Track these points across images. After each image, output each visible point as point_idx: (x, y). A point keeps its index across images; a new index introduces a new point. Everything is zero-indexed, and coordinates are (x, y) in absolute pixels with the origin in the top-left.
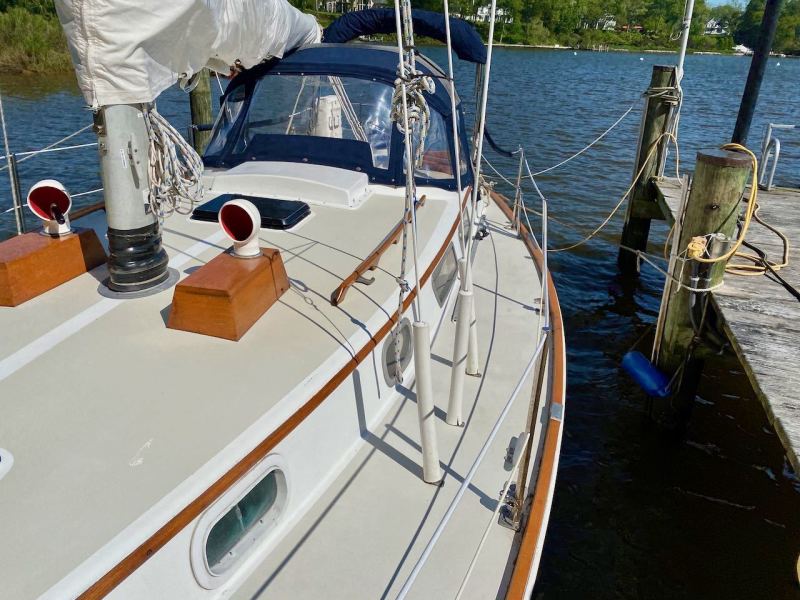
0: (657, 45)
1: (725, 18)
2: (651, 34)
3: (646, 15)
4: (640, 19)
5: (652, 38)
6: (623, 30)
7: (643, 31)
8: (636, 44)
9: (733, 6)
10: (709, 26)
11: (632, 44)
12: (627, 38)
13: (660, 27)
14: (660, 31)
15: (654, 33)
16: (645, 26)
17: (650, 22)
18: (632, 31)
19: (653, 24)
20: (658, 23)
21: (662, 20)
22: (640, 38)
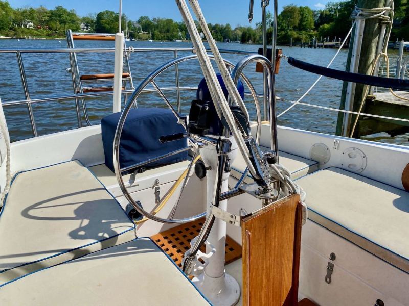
0: (60, 36)
1: (88, 23)
2: (55, 30)
3: (49, 20)
4: (47, 22)
5: (56, 32)
6: (39, 28)
7: (50, 29)
8: (48, 35)
9: (90, 17)
11: (46, 35)
12: (43, 32)
13: (59, 27)
14: (59, 29)
15: (56, 30)
16: (50, 26)
17: (53, 24)
18: (44, 28)
19: (54, 25)
20: (56, 25)
21: (58, 23)
22: (50, 32)
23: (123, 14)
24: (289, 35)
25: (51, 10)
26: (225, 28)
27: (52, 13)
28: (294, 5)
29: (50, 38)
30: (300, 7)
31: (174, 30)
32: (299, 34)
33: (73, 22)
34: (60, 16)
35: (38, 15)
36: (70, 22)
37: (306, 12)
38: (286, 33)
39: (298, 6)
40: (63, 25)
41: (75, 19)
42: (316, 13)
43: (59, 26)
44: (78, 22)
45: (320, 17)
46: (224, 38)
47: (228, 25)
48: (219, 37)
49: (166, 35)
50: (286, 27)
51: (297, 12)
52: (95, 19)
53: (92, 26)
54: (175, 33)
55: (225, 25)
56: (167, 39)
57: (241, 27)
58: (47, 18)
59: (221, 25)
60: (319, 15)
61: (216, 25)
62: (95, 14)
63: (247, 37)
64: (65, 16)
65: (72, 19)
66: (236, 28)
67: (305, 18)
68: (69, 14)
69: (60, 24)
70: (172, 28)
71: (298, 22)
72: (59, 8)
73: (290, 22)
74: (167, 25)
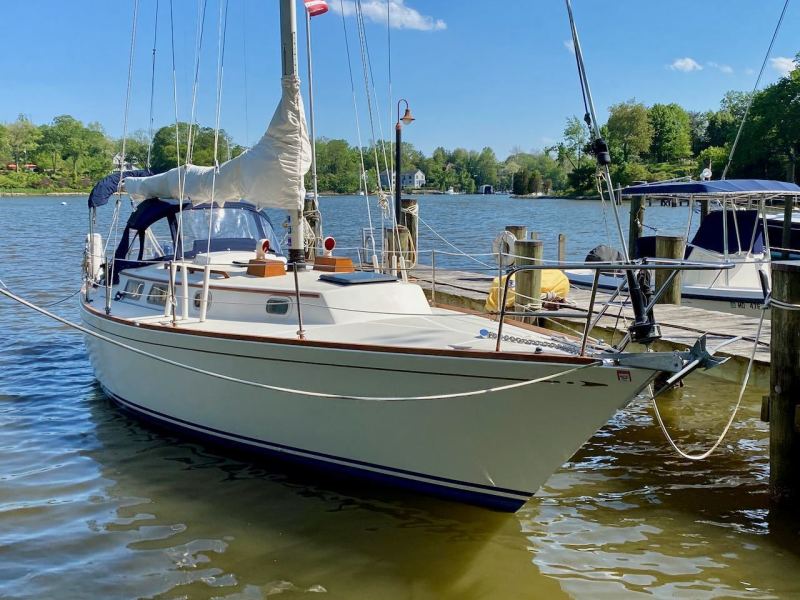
0: (61, 187)
1: (132, 153)
2: (49, 174)
3: (39, 150)
4: (31, 155)
5: (53, 178)
6: (11, 169)
7: (38, 170)
8: (34, 186)
9: (137, 140)
10: (115, 162)
11: (28, 186)
12: (19, 179)
13: (58, 166)
14: (61, 170)
15: (53, 172)
16: (40, 164)
17: (45, 160)
18: (23, 170)
19: (49, 161)
20: (53, 160)
21: (59, 156)
22: (37, 178)
23: (221, 131)
24: (627, 175)
25: (44, 126)
26: (481, 159)
27: (46, 134)
28: (637, 102)
29: (37, 192)
30: (655, 106)
31: (347, 167)
32: (654, 172)
33: (94, 152)
34: (64, 140)
35: (13, 140)
36: (87, 153)
37: (671, 117)
38: (621, 170)
39: (649, 105)
40: (70, 159)
41: (100, 146)
42: (698, 119)
43: (60, 163)
44: (108, 152)
45: (709, 129)
46: (478, 183)
47: (488, 150)
48: (466, 182)
49: (327, 180)
50: (620, 154)
51: (645, 118)
52: (151, 144)
53: (141, 161)
54: (351, 175)
55: (480, 152)
56: (330, 189)
57: (522, 156)
58: (33, 146)
59: (468, 151)
60: (707, 124)
61: (458, 152)
62: (151, 132)
63: (527, 181)
64: (75, 142)
65: (93, 145)
66: (509, 158)
67: (669, 131)
68: (86, 134)
69: (64, 158)
70: (344, 162)
71: (649, 142)
72: (63, 122)
73: (630, 142)
74: (330, 155)
